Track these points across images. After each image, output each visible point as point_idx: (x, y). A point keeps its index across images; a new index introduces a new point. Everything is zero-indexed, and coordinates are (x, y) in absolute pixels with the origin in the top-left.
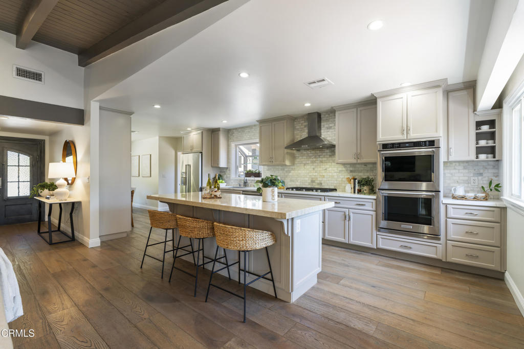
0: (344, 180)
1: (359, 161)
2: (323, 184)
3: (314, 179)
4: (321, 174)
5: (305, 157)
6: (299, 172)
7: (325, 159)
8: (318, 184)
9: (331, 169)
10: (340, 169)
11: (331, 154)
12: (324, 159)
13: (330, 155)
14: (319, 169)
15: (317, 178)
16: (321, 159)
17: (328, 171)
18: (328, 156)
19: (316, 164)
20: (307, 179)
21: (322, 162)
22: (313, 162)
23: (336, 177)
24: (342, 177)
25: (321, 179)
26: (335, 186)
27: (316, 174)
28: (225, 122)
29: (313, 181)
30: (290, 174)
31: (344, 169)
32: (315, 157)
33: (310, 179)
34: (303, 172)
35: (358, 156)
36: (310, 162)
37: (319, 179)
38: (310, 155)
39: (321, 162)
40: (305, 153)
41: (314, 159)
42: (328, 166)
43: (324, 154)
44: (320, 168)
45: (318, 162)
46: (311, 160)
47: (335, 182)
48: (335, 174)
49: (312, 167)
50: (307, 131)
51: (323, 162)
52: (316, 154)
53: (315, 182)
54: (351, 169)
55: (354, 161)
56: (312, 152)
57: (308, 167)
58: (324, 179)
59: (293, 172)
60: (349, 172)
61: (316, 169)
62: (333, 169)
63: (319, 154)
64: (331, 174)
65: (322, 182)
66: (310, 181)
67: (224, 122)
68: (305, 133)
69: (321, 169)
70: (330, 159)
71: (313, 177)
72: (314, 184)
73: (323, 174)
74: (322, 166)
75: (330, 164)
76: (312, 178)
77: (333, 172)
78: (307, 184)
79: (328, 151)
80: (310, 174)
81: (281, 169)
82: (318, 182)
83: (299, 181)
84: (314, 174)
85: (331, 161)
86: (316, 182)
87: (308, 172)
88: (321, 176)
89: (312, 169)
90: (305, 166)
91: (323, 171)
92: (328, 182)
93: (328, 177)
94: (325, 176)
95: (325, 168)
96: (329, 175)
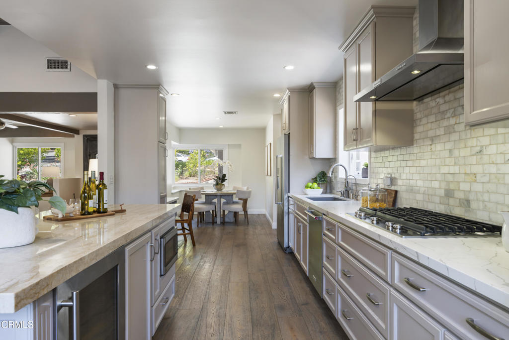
2: (473, 205)
3: (452, 187)
4: (468, 170)
5: (434, 118)
6: (422, 162)
8: (462, 203)
9: (492, 149)
14: (463, 152)
17: (486, 159)
20: (436, 184)
28: (290, 68)
29: (449, 194)
33: (444, 185)
36: (441, 131)
42: (485, 141)
44: (466, 147)
49: (449, 146)
53: (453, 197)
56: (447, 98)
58: (475, 187)
61: (456, 153)
64: (493, 169)
65: (471, 198)
66: (442, 192)
67: (287, 68)
69: (467, 152)
71: (450, 178)
72: (452, 201)
73: (474, 170)
74: (470, 142)
76: (448, 183)
77: (500, 159)
78: (437, 200)
80: (444, 170)
82: (461, 195)
83: (421, 190)
86: (456, 194)
87: (438, 162)
88: (468, 174)
89: (447, 154)
90: (433, 146)
91: (474, 160)
92: (486, 197)
93: (486, 179)
94: (478, 177)
95: (478, 149)
96: (490, 174)
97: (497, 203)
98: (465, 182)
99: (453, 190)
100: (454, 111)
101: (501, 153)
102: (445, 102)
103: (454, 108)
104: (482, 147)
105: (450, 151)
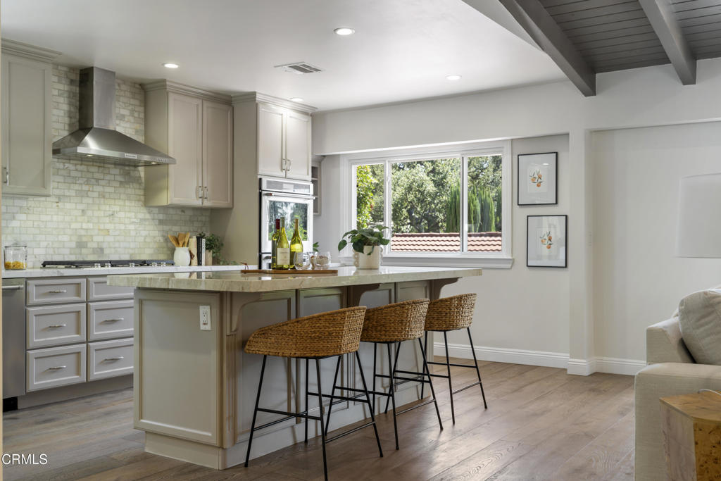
0: (148, 240)
1: (205, 204)
2: (106, 251)
3: (84, 239)
4: (102, 227)
5: (61, 179)
6: (44, 218)
7: (111, 190)
8: (94, 251)
9: (122, 214)
10: (141, 216)
11: (123, 180)
12: (108, 189)
13: (121, 182)
14: (96, 214)
15: (92, 236)
16: (100, 189)
18: (117, 184)
19: (90, 201)
20: (66, 238)
21: (104, 197)
22: (82, 195)
23: (133, 233)
24: (144, 233)
25: (100, 239)
26: (131, 255)
27: (91, 226)
29: (81, 245)
30: (15, 224)
31: (148, 216)
32: (87, 183)
33: (75, 238)
34: (55, 218)
35: (205, 193)
36: (73, 193)
37: (95, 239)
38: (73, 174)
39: (103, 195)
40: (61, 166)
41: (86, 188)
42: (116, 208)
43: (108, 177)
44: (99, 210)
45: (96, 194)
46: (77, 187)
47: (132, 245)
48: (132, 227)
49: (81, 207)
50: (66, 107)
51: (107, 195)
52: (90, 175)
53: (86, 247)
54: (161, 217)
55: (199, 202)
56: (79, 167)
57: (68, 206)
58: (109, 239)
59: (23, 217)
60: (157, 222)
61: (89, 213)
62: (129, 215)
63: (97, 176)
64: (122, 227)
65: (105, 246)
66: (73, 245)
68: (62, 113)
69: (101, 214)
70: (122, 190)
71: (83, 233)
72: (84, 251)
73: (108, 226)
74: (103, 207)
75: (121, 203)
76: (80, 236)
77: (127, 221)
78: (67, 251)
79: (116, 171)
80: (72, 227)
82: (95, 245)
83: (44, 244)
84: (85, 226)
85: (123, 196)
86: (90, 245)
87: (67, 218)
88: (102, 230)
89: (80, 213)
90: (59, 204)
91: (107, 220)
92: (117, 245)
93: (117, 233)
94: (111, 231)
95: (111, 213)
96: (120, 230)
97: (125, 248)
98: (98, 235)
99: (87, 242)
100: (87, 181)
101: (128, 218)
102: (76, 170)
103: (88, 178)
104: (114, 212)
105: (83, 211)
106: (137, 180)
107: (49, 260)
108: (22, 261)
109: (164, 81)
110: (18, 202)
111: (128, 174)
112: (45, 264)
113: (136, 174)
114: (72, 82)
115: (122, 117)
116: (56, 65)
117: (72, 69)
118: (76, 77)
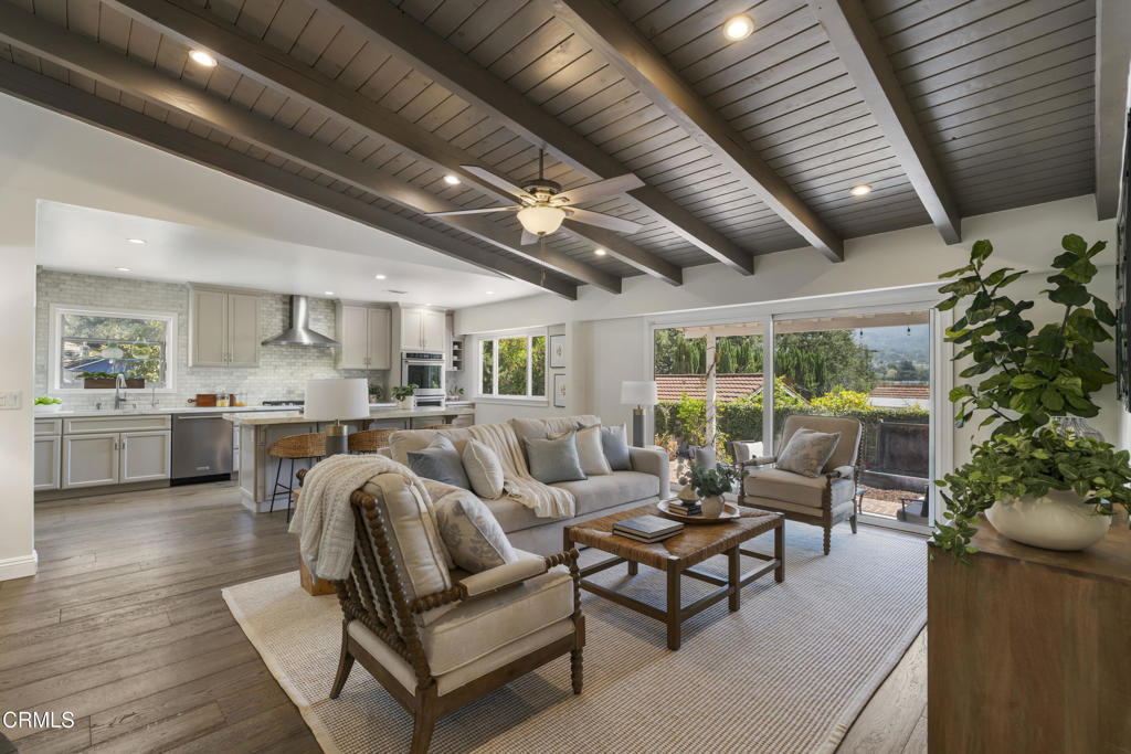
1: (370, 367)
8: (299, 395)
10: (332, 375)
12: (308, 361)
13: (318, 357)
14: (300, 374)
15: (297, 387)
16: (303, 361)
18: (315, 358)
19: (296, 367)
22: (290, 364)
25: (303, 388)
27: (296, 381)
30: (247, 381)
31: (337, 375)
33: (286, 389)
34: (272, 378)
35: (368, 361)
36: (284, 364)
37: (300, 389)
39: (305, 364)
41: (293, 361)
43: (309, 354)
44: (302, 372)
45: (300, 364)
46: (286, 360)
49: (290, 371)
50: (281, 317)
51: (308, 364)
52: (296, 354)
53: (293, 393)
54: (346, 375)
55: (364, 367)
57: (282, 371)
59: (251, 378)
60: (343, 378)
61: (296, 374)
62: (323, 375)
63: (301, 354)
65: (306, 392)
66: (285, 392)
68: (278, 321)
69: (304, 374)
70: (318, 361)
71: (291, 385)
72: (292, 395)
74: (305, 371)
75: (318, 368)
76: (289, 387)
78: (281, 396)
79: (314, 352)
80: (285, 382)
81: (225, 374)
83: (265, 392)
84: (292, 382)
85: (319, 364)
86: (296, 392)
87: (281, 378)
89: (289, 374)
90: (276, 370)
95: (310, 374)
99: (292, 390)
102: (287, 351)
104: (313, 373)
105: (291, 373)
106: (330, 355)
107: (268, 400)
108: (243, 401)
109: (338, 299)
110: (249, 370)
111: (323, 351)
112: (264, 403)
113: (328, 351)
114: (284, 303)
115: (319, 320)
116: (273, 295)
117: (285, 296)
118: (287, 300)
